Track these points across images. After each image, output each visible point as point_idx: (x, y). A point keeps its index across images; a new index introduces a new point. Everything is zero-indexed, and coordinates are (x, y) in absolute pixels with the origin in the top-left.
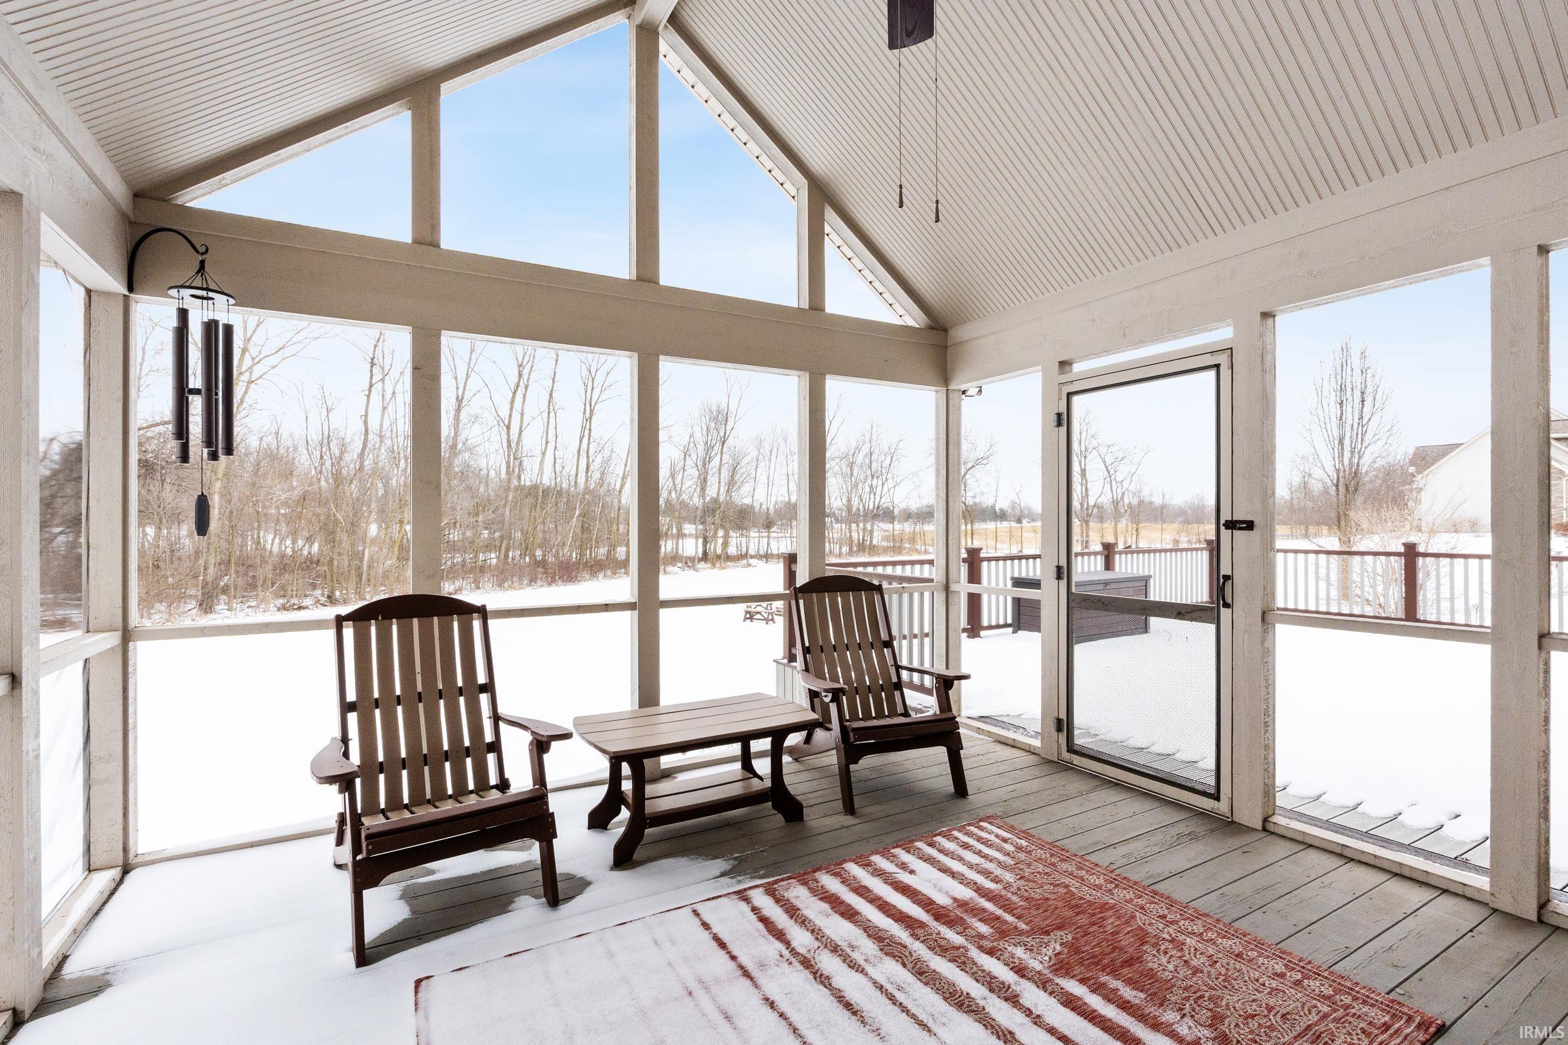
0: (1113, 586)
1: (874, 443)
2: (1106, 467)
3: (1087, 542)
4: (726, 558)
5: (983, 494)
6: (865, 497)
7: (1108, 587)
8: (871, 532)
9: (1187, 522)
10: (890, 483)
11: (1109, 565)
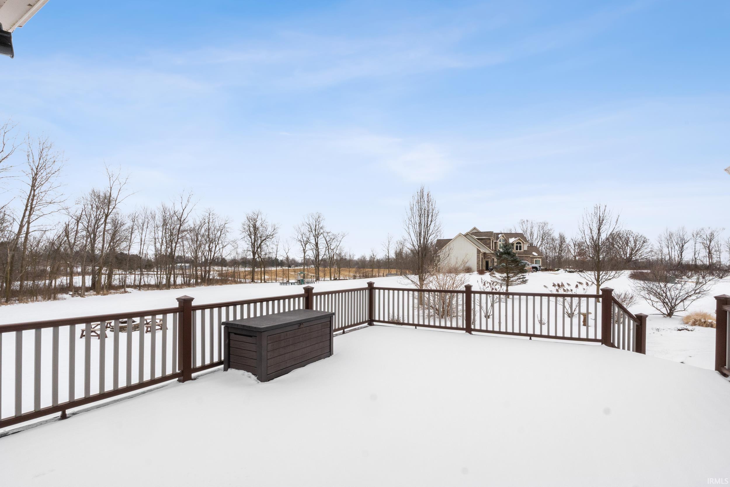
0: (305, 325)
1: (210, 224)
2: (327, 242)
3: (318, 277)
4: (110, 288)
5: (270, 253)
6: (206, 253)
7: (302, 326)
8: (209, 271)
9: (359, 268)
10: (221, 246)
11: (308, 305)
